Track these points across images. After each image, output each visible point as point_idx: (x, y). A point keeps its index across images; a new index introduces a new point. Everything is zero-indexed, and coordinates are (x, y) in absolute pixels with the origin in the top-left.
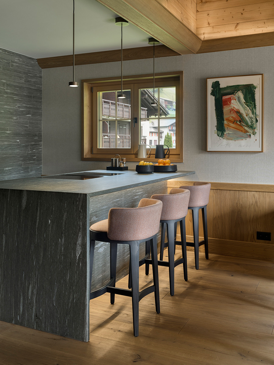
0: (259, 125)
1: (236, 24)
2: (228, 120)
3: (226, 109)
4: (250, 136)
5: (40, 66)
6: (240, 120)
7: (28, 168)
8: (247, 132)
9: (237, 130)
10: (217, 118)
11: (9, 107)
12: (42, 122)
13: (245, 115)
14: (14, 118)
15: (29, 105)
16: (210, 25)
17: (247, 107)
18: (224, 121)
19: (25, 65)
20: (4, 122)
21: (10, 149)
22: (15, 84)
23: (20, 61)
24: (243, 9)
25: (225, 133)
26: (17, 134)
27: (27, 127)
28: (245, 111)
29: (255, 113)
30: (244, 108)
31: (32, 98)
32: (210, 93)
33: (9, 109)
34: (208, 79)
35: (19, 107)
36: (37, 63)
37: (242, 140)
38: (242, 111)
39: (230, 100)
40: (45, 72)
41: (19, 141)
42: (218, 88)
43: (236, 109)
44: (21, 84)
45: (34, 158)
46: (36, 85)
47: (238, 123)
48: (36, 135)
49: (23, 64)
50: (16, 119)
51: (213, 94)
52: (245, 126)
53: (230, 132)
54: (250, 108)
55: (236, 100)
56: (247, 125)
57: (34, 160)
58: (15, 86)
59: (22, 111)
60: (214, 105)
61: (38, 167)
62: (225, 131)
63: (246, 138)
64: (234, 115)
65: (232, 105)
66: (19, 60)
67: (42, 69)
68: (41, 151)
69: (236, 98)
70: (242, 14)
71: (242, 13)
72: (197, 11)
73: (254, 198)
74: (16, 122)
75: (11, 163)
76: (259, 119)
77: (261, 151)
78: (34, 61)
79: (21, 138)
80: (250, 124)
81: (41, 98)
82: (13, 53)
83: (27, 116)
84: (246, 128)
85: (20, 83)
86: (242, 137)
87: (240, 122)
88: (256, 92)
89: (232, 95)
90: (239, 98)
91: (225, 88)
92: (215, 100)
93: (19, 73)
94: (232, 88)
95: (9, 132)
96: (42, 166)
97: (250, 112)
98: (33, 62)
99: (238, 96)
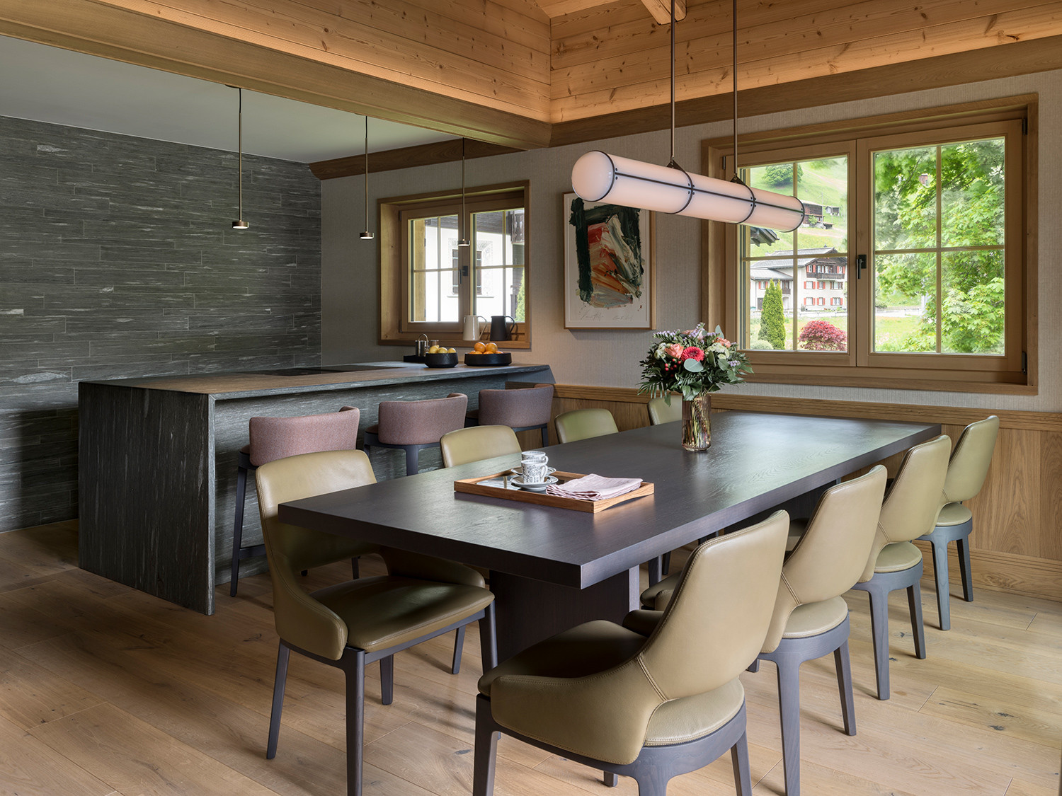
0: (645, 279)
1: (612, 91)
2: (598, 270)
3: (593, 250)
4: (632, 299)
5: (317, 176)
6: (616, 270)
7: (291, 357)
8: (626, 291)
9: (612, 289)
10: (580, 267)
11: (248, 252)
12: (322, 275)
13: (623, 261)
14: (260, 270)
15: (292, 246)
16: (572, 94)
17: (626, 245)
18: (590, 271)
19: (283, 176)
20: (238, 278)
21: (251, 324)
22: (262, 211)
23: (272, 171)
24: (622, 62)
25: (593, 295)
26: (267, 299)
27: (288, 285)
28: (624, 253)
29: (640, 257)
30: (622, 247)
31: (298, 234)
32: (569, 220)
33: (250, 255)
34: (565, 195)
35: (270, 251)
36: (310, 170)
37: (620, 306)
38: (619, 253)
39: (599, 231)
40: (327, 186)
41: (269, 310)
42: (580, 210)
43: (609, 250)
44: (276, 211)
45: (302, 339)
46: (308, 211)
47: (613, 274)
48: (307, 300)
49: (280, 176)
50: (263, 272)
51: (573, 221)
52: (623, 281)
53: (600, 293)
54: (631, 248)
55: (608, 232)
56: (627, 279)
57: (304, 343)
58: (262, 215)
59: (277, 258)
60: (575, 242)
61: (313, 357)
62: (592, 291)
63: (624, 302)
64: (606, 261)
65: (603, 242)
66: (269, 168)
67: (322, 181)
68: (320, 327)
69: (610, 229)
70: (621, 71)
71: (622, 68)
72: (552, 69)
73: (641, 415)
74: (263, 278)
75: (252, 348)
76: (646, 267)
77: (648, 327)
78: (301, 169)
79: (276, 304)
80: (631, 276)
81: (319, 233)
82: (258, 158)
83: (288, 265)
84: (625, 285)
85: (273, 209)
86: (619, 302)
87: (616, 273)
88: (640, 217)
89: (603, 224)
90: (613, 228)
91: (592, 210)
92: (577, 232)
93: (271, 191)
94: (603, 210)
95: (248, 295)
96: (321, 354)
97: (631, 254)
98: (301, 171)
99: (611, 225)
